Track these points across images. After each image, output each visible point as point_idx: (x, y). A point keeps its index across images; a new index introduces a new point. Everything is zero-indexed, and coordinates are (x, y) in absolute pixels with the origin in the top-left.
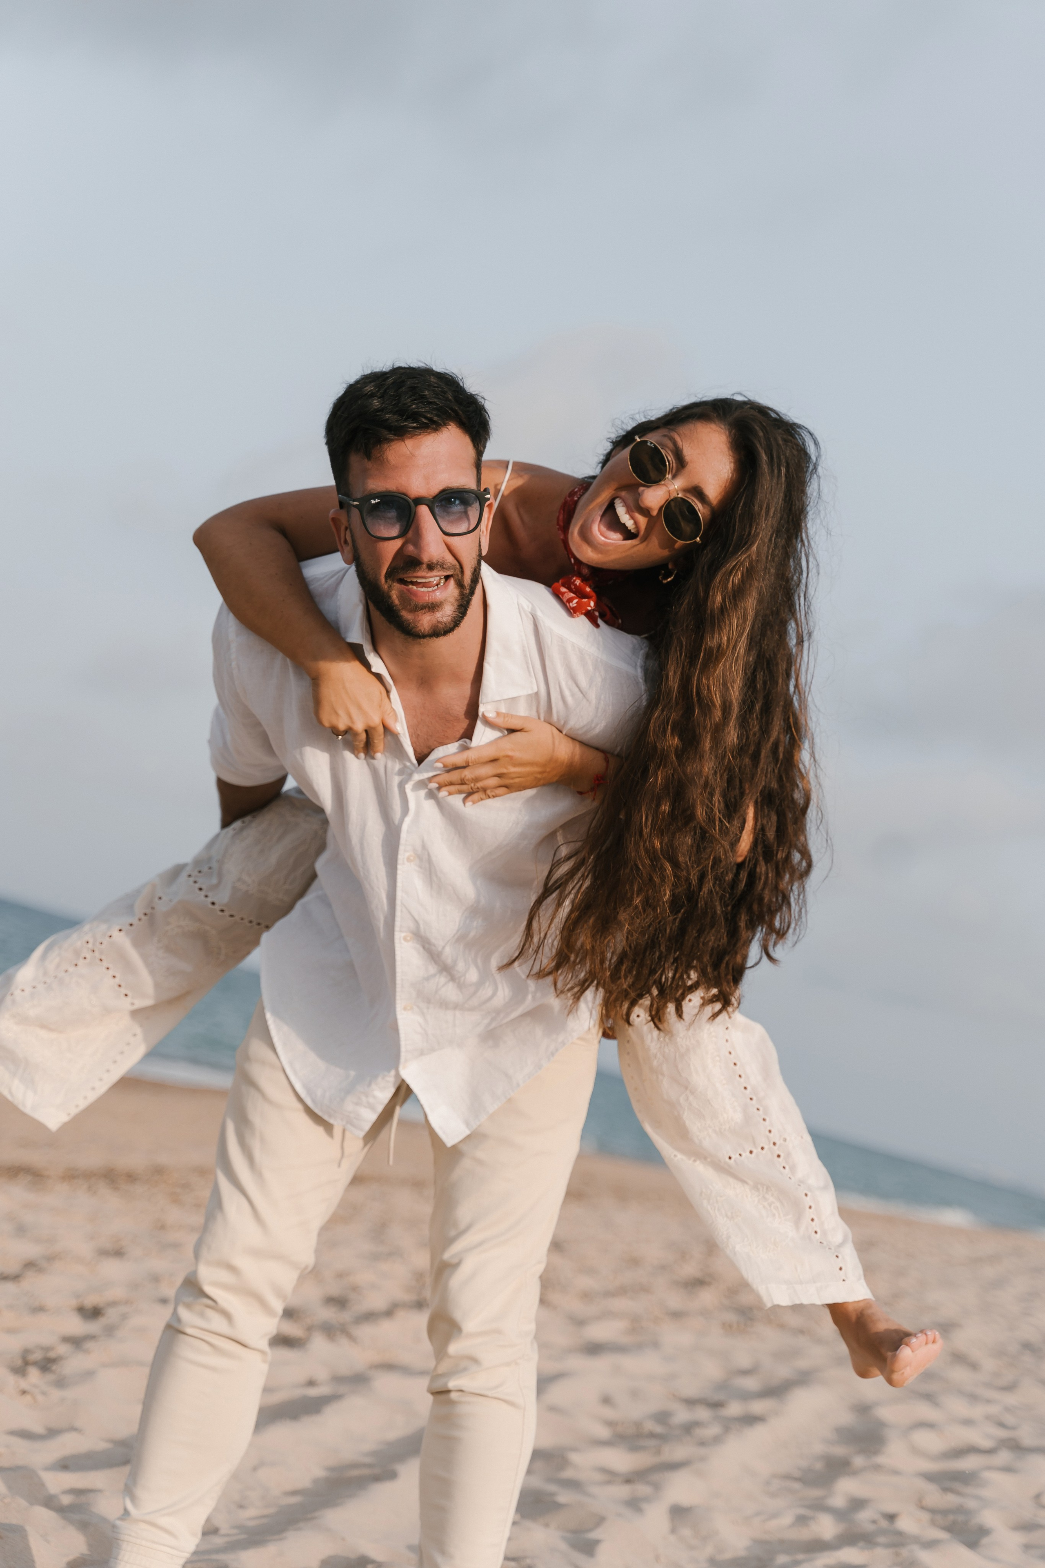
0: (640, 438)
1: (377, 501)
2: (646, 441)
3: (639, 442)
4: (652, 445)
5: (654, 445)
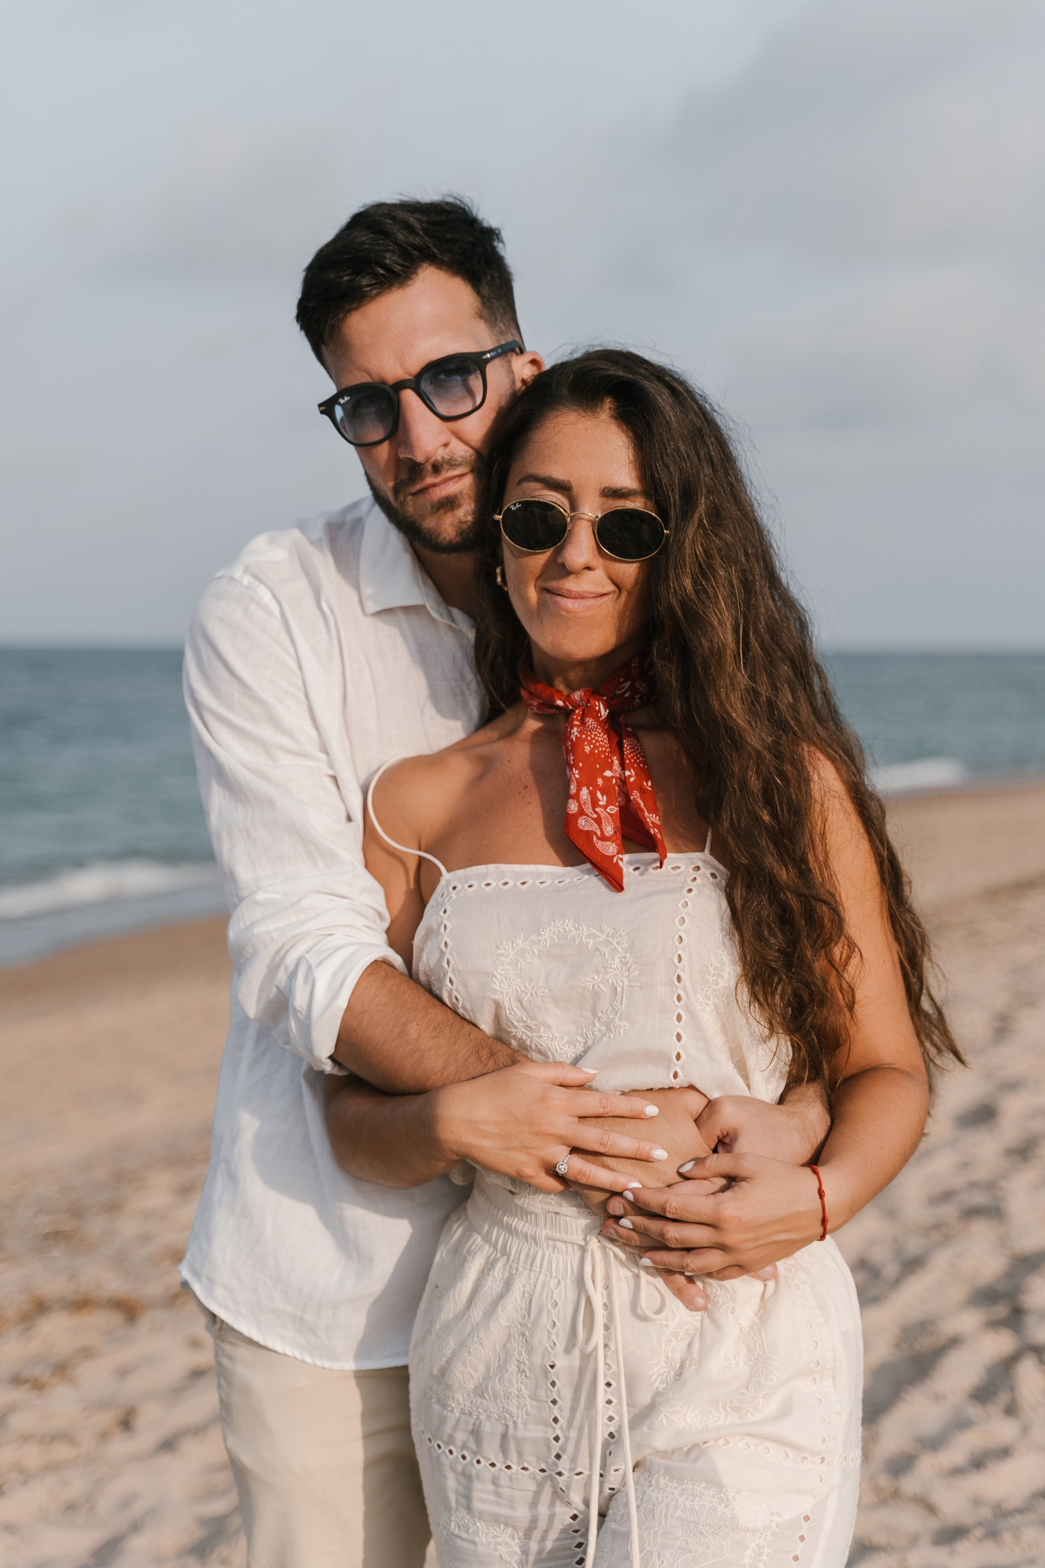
0: (499, 514)
1: (347, 398)
2: (509, 509)
3: (502, 518)
4: (518, 506)
5: (520, 503)
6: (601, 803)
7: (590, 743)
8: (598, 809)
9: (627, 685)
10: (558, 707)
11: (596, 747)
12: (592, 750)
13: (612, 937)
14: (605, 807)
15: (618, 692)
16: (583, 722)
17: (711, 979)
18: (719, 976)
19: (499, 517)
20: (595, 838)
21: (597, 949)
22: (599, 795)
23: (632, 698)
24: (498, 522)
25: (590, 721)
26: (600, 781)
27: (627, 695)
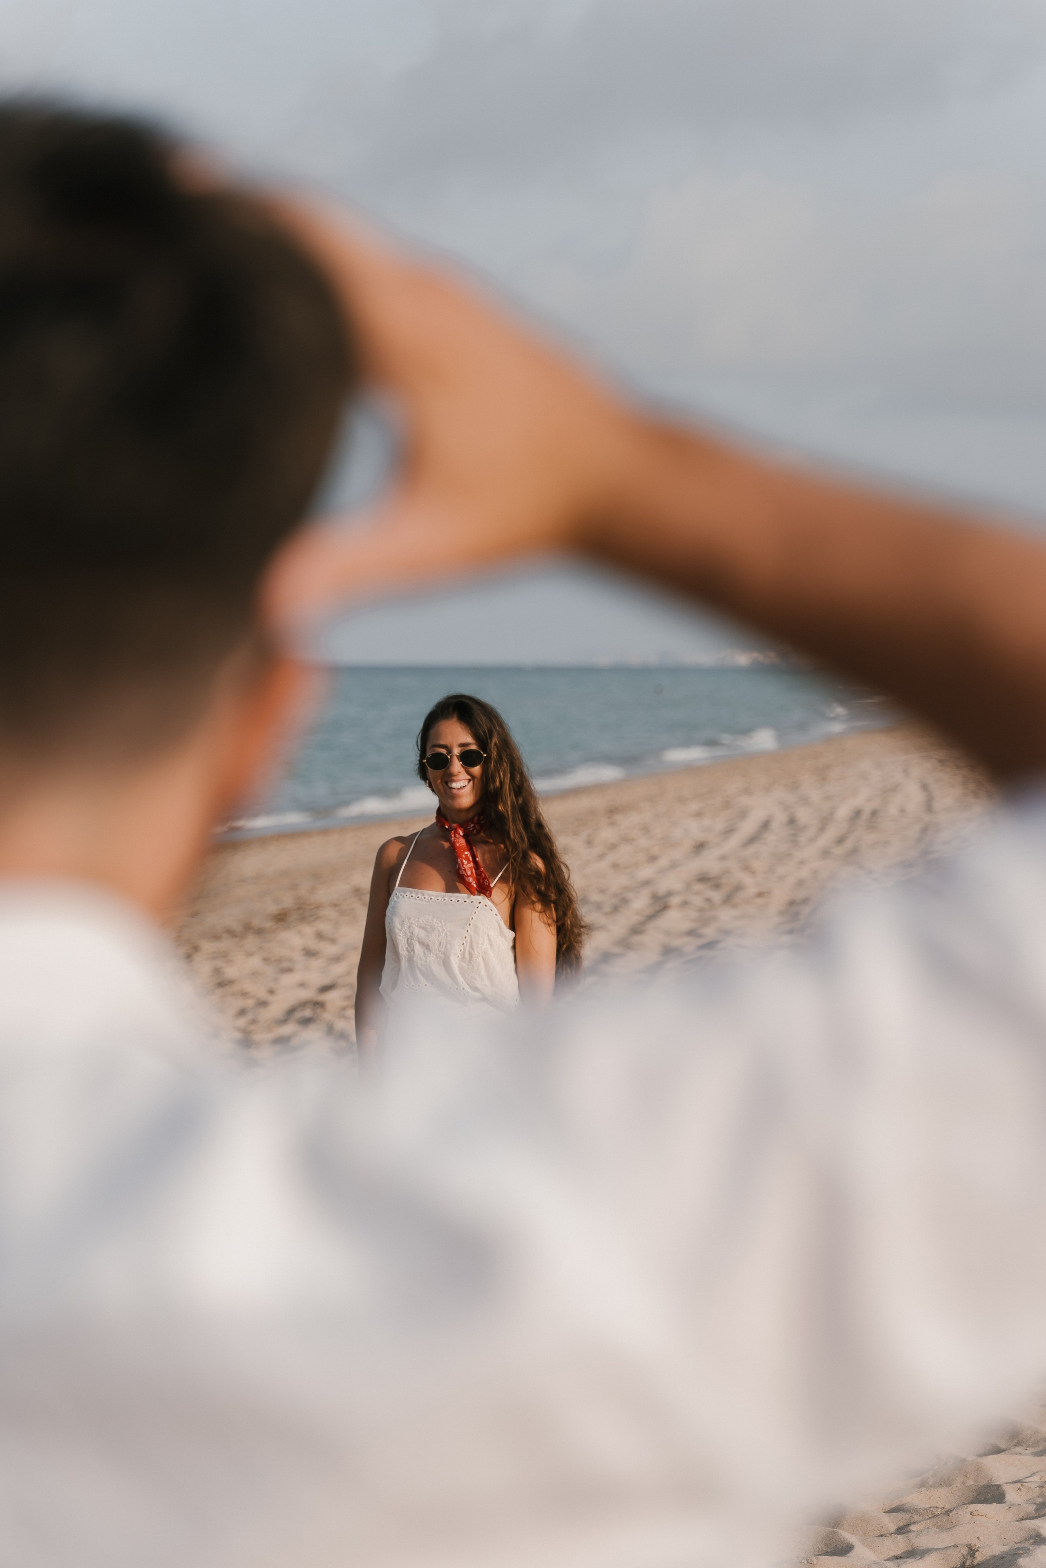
0: (425, 759)
2: (428, 757)
5: (431, 755)
6: (465, 864)
7: (458, 842)
8: (464, 866)
9: (472, 825)
10: (446, 828)
11: (461, 844)
12: (460, 845)
13: (444, 926)
14: (467, 865)
15: (468, 827)
16: (455, 836)
17: (480, 945)
18: (483, 944)
19: (425, 761)
20: (465, 877)
21: (437, 928)
22: (464, 861)
23: (473, 831)
24: (424, 763)
25: (457, 835)
26: (464, 856)
27: (471, 829)
